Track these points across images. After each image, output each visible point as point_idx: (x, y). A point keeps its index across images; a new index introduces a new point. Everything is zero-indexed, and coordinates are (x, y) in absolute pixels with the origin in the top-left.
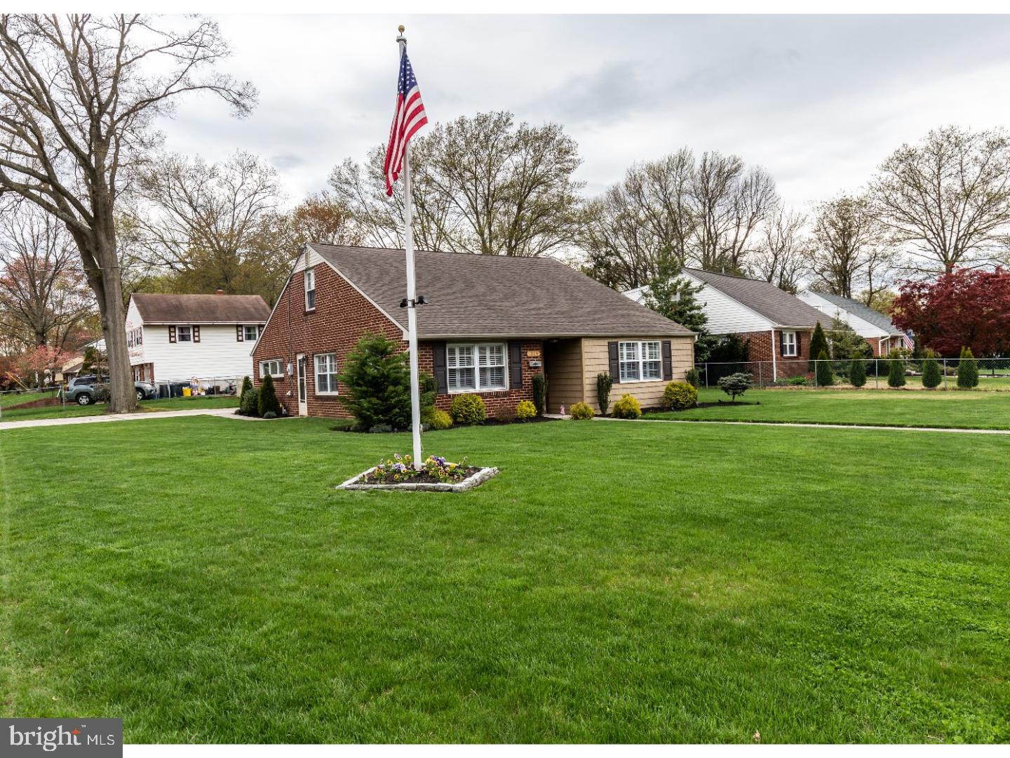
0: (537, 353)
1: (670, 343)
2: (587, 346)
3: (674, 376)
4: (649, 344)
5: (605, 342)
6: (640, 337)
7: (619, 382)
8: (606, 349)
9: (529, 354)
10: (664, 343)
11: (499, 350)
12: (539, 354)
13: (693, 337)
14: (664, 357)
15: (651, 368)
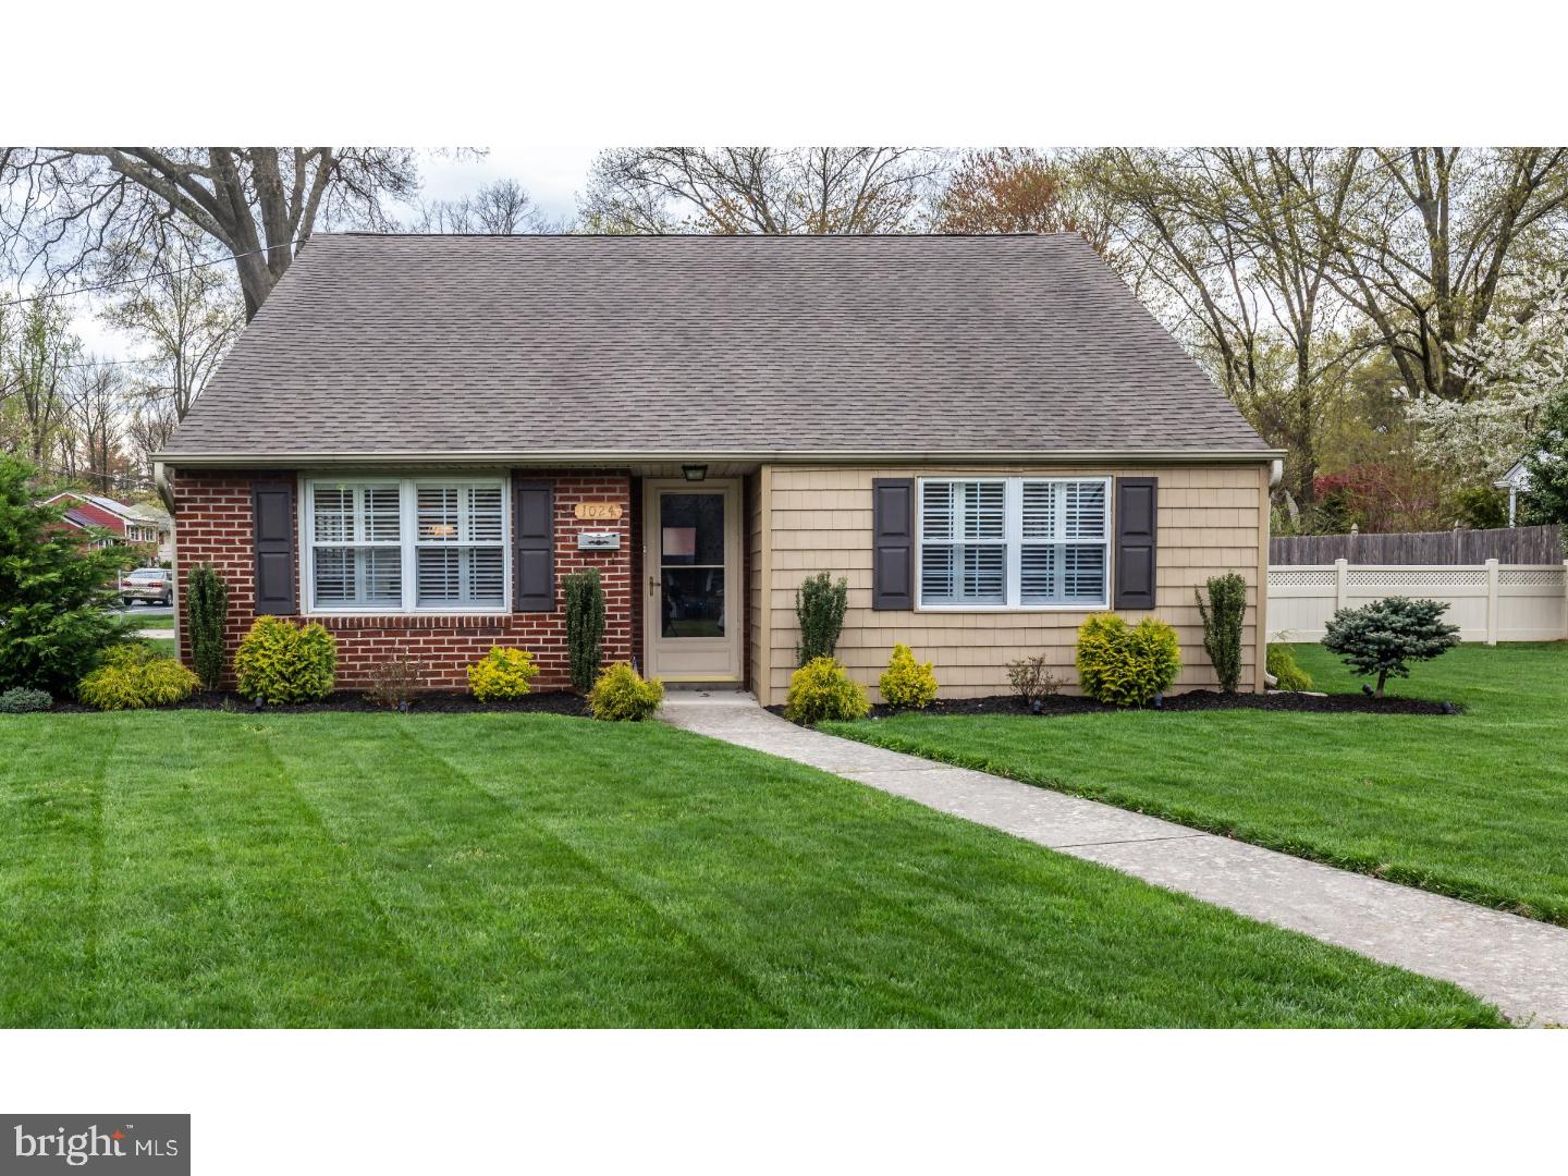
0: (614, 510)
1: (1151, 487)
2: (777, 490)
3: (1162, 597)
4: (970, 488)
5: (865, 480)
6: (1013, 465)
7: (910, 608)
8: (866, 500)
9: (583, 510)
10: (1122, 486)
11: (490, 498)
12: (618, 512)
13: (1265, 464)
14: (1122, 532)
15: (970, 566)
